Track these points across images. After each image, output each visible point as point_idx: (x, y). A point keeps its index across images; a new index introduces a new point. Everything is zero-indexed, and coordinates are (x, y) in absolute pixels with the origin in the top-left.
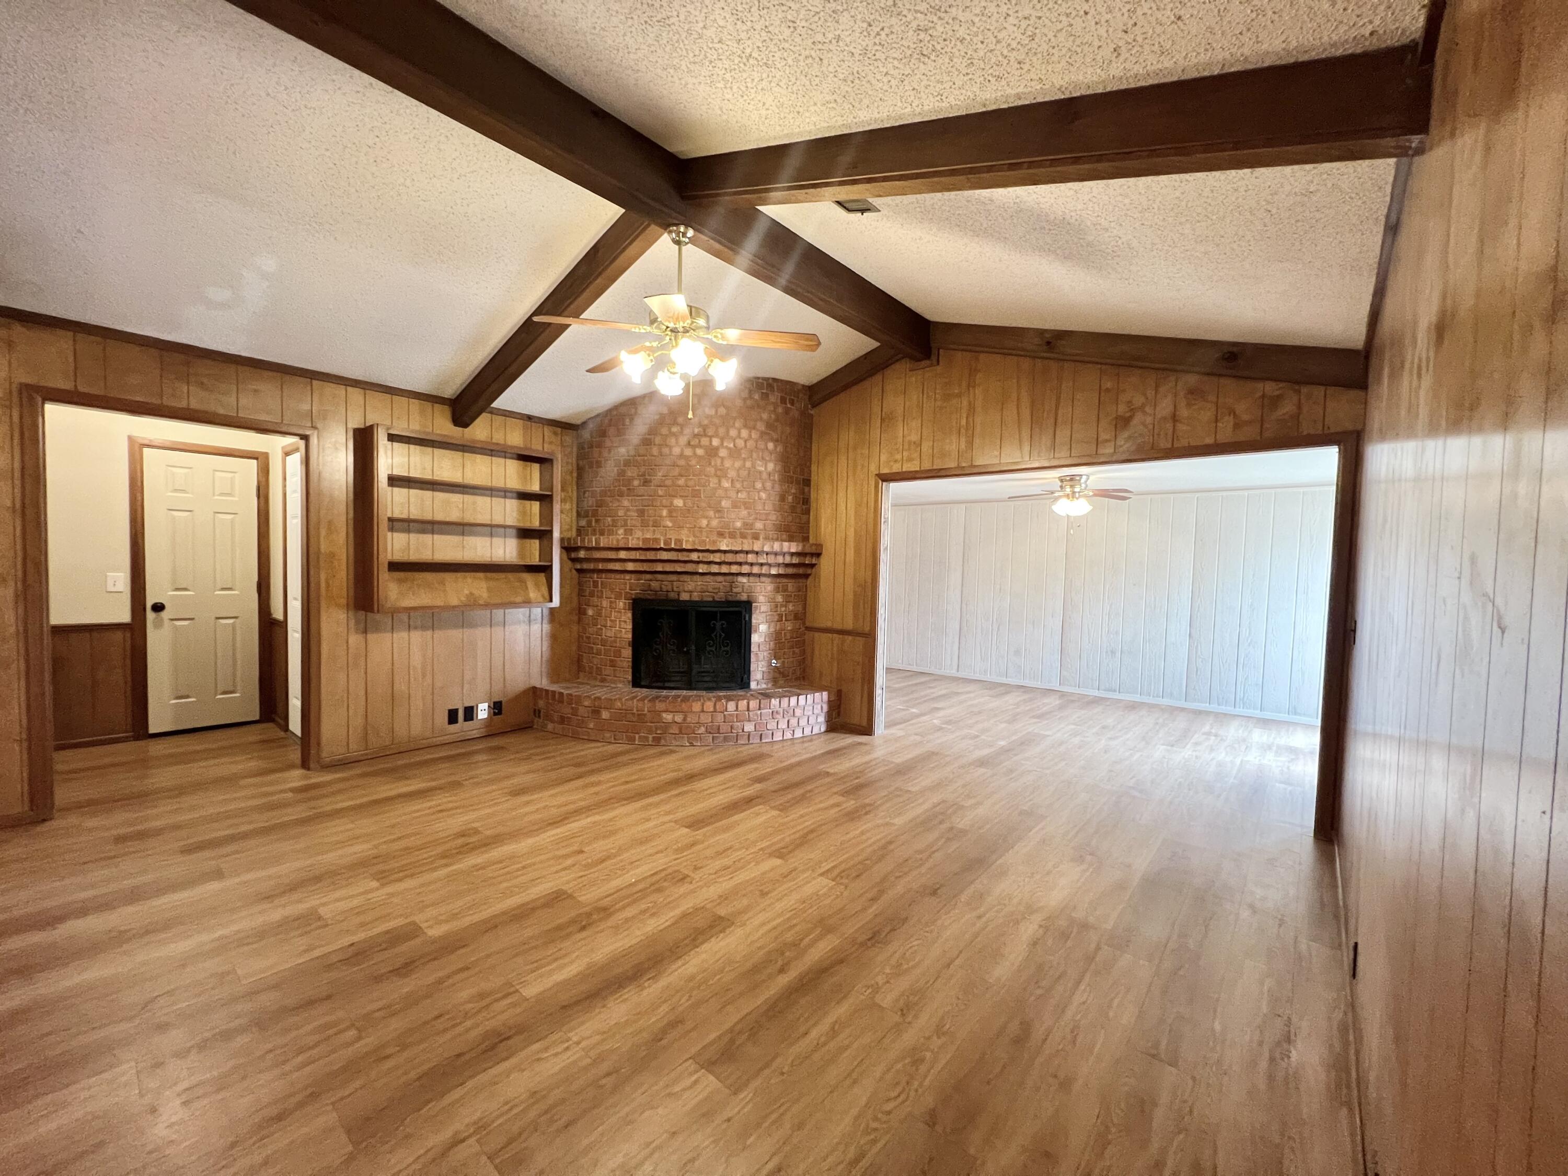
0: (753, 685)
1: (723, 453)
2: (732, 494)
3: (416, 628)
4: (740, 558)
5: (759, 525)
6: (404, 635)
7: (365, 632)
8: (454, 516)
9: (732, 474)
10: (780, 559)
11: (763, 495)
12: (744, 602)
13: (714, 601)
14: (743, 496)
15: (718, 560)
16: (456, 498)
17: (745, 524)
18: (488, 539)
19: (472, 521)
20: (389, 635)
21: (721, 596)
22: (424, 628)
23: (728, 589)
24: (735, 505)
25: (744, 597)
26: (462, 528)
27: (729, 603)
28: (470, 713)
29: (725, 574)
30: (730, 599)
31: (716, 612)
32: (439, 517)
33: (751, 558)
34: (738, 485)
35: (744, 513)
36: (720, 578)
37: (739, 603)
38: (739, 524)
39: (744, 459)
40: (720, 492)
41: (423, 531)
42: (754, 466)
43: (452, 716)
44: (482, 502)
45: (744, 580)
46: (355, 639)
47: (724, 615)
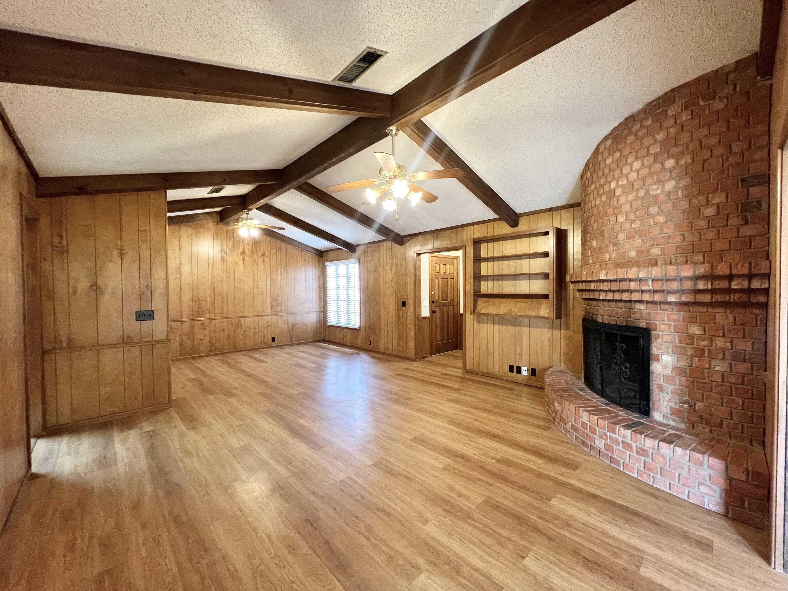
0: (657, 416)
1: (618, 192)
2: (627, 226)
3: (496, 323)
4: (624, 286)
5: (656, 251)
6: (492, 326)
7: (479, 323)
8: (512, 271)
9: (626, 208)
10: (674, 286)
11: (661, 219)
12: (642, 329)
13: (616, 325)
14: (637, 226)
15: (606, 289)
16: (512, 262)
17: (640, 252)
18: (528, 281)
19: (520, 273)
20: (486, 325)
21: (621, 321)
22: (499, 324)
23: (628, 315)
24: (630, 237)
25: (643, 324)
26: (515, 277)
27: (628, 328)
28: (519, 370)
29: (617, 301)
30: (630, 324)
31: (617, 335)
32: (506, 273)
33: (633, 285)
34: (632, 217)
35: (638, 242)
36: (621, 305)
37: (637, 329)
38: (633, 254)
39: (637, 191)
40: (617, 228)
41: (498, 280)
42: (647, 192)
43: (511, 369)
44: (525, 262)
45: (642, 307)
46: (476, 325)
47: (625, 339)
